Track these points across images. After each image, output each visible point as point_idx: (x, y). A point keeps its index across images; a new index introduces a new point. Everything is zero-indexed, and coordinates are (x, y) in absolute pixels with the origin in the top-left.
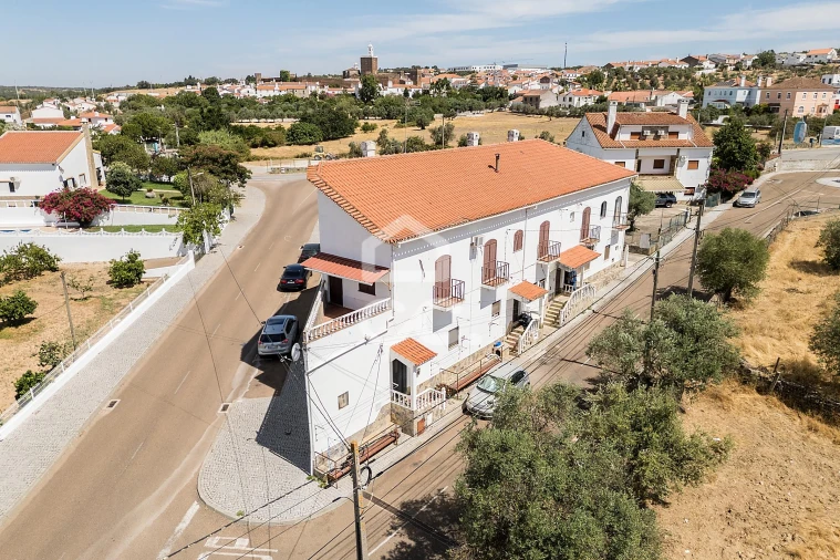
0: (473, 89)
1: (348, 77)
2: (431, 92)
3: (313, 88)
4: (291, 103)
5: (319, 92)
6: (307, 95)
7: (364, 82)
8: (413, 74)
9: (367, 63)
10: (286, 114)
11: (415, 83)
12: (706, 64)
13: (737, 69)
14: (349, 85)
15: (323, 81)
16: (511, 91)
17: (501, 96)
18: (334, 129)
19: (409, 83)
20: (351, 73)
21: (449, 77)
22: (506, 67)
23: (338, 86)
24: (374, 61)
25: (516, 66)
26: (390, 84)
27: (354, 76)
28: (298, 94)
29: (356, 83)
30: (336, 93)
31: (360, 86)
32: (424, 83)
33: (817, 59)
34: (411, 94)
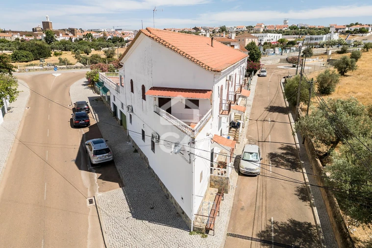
0: (104, 38)
1: (36, 31)
2: (84, 39)
3: (16, 36)
4: (5, 43)
5: (20, 38)
6: (13, 39)
7: (47, 34)
8: (72, 31)
9: (46, 25)
10: (4, 48)
11: (74, 35)
12: (202, 30)
13: (213, 33)
14: (37, 35)
15: (22, 33)
16: (125, 39)
17: (121, 41)
18: (40, 54)
19: (71, 35)
20: (37, 29)
21: (91, 33)
22: (116, 30)
23: (31, 36)
24: (50, 24)
25: (121, 29)
26: (61, 35)
27: (39, 31)
28: (8, 39)
29: (41, 34)
30: (30, 39)
31: (45, 35)
32: (79, 36)
33: (240, 30)
34: (73, 40)
